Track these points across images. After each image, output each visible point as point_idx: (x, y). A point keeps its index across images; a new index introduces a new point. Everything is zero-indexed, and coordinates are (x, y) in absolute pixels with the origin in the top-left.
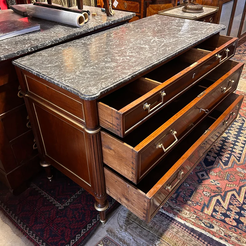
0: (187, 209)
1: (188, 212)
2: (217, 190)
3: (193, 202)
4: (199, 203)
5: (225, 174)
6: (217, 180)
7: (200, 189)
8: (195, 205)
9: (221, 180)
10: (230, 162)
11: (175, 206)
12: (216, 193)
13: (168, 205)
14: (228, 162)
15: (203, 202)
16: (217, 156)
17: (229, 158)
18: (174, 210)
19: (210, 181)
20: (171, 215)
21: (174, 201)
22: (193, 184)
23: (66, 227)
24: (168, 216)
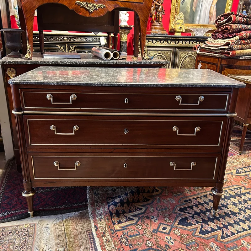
0: (115, 243)
1: (113, 246)
2: (164, 246)
3: (128, 242)
4: (132, 246)
5: (190, 240)
6: (174, 240)
7: (148, 237)
8: (126, 245)
9: (180, 242)
10: (211, 234)
11: (108, 236)
12: (159, 248)
13: (103, 231)
14: (208, 232)
15: (136, 247)
16: (201, 222)
17: (213, 230)
18: (104, 237)
19: (166, 237)
20: (97, 239)
21: (112, 232)
22: (146, 229)
23: (21, 204)
24: (93, 238)
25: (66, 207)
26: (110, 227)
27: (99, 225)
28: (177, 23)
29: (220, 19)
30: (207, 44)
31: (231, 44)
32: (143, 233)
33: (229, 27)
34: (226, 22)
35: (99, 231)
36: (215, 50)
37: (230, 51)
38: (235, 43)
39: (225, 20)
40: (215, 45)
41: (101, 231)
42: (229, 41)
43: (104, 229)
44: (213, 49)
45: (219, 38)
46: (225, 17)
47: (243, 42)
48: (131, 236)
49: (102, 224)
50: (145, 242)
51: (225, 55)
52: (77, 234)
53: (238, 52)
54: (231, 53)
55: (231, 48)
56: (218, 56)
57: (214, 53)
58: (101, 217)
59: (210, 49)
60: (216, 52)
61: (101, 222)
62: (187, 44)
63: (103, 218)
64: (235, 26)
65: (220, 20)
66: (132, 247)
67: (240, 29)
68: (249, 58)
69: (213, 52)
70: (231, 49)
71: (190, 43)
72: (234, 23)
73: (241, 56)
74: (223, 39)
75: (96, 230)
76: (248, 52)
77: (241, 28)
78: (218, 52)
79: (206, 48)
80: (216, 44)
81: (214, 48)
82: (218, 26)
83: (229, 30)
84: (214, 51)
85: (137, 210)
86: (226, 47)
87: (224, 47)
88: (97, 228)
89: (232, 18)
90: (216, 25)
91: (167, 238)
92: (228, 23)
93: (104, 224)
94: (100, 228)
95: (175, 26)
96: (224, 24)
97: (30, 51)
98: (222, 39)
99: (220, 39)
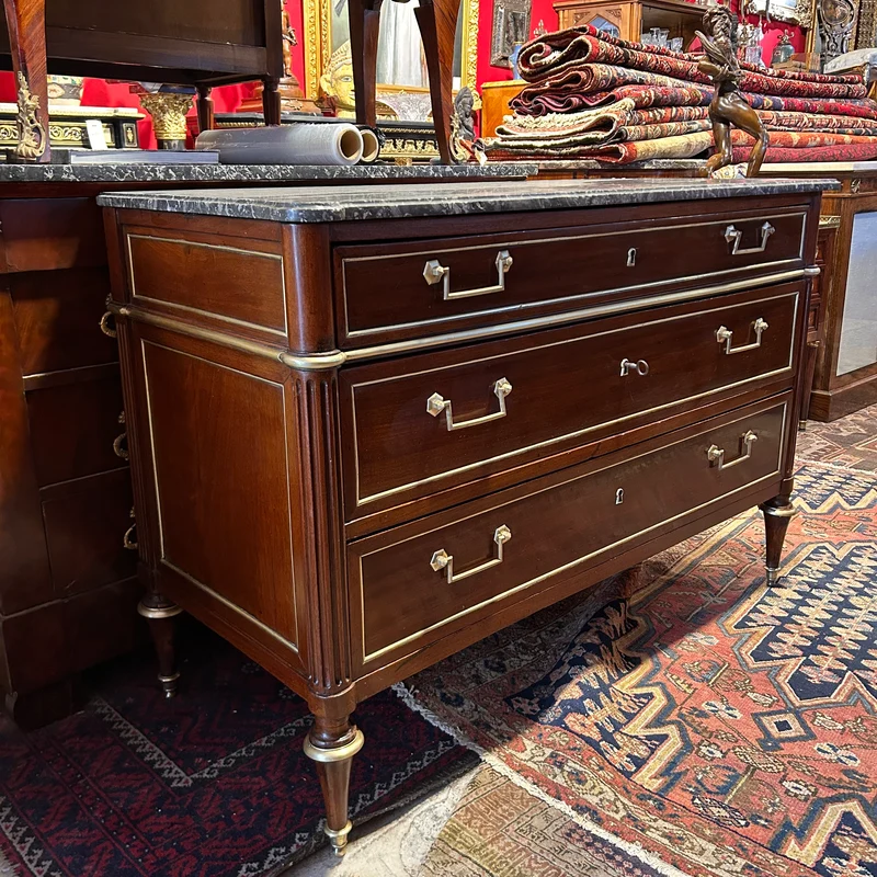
0: (705, 835)
1: (711, 847)
2: (846, 779)
3: (737, 811)
4: (761, 818)
6: (846, 746)
7: (769, 770)
8: (743, 823)
9: (865, 748)
11: (655, 820)
12: (842, 791)
13: (623, 813)
15: (778, 817)
16: (848, 669)
18: (648, 833)
19: (815, 748)
20: (634, 850)
21: (651, 802)
22: (737, 749)
23: (180, 850)
24: (618, 851)
25: (393, 786)
26: (628, 792)
27: (594, 800)
28: (342, 77)
29: (539, 49)
30: (511, 132)
31: (618, 122)
32: (745, 765)
33: (583, 75)
34: (562, 60)
35: (615, 820)
36: (552, 147)
37: (618, 143)
38: (628, 119)
39: (557, 54)
40: (548, 134)
41: (618, 817)
42: (609, 115)
43: (618, 803)
44: (545, 147)
45: (552, 112)
46: (554, 44)
47: (644, 115)
48: (724, 791)
49: (596, 791)
50: (781, 792)
51: (599, 161)
52: (545, 865)
53: (641, 146)
54: (623, 149)
55: (620, 134)
56: (573, 167)
57: (550, 156)
58: (566, 768)
59: (531, 147)
60: (560, 155)
61: (589, 784)
62: (388, 149)
63: (582, 769)
64: (601, 69)
65: (538, 55)
66: (766, 821)
67: (614, 79)
68: (670, 166)
69: (548, 154)
70: (621, 137)
71: (395, 146)
72: (595, 59)
73: (646, 160)
74: (566, 113)
75: (599, 821)
76: (664, 148)
77: (615, 75)
78: (571, 154)
79: (513, 147)
80: (544, 130)
81: (548, 143)
82: (534, 74)
83: (584, 84)
84: (550, 151)
85: (645, 704)
86: (601, 135)
87: (591, 135)
88: (595, 812)
89: (588, 46)
90: (527, 70)
91: (819, 749)
92: (573, 62)
93: (605, 788)
94: (603, 807)
95: (338, 87)
96: (556, 64)
97: (37, 124)
98: (562, 113)
99: (557, 113)
